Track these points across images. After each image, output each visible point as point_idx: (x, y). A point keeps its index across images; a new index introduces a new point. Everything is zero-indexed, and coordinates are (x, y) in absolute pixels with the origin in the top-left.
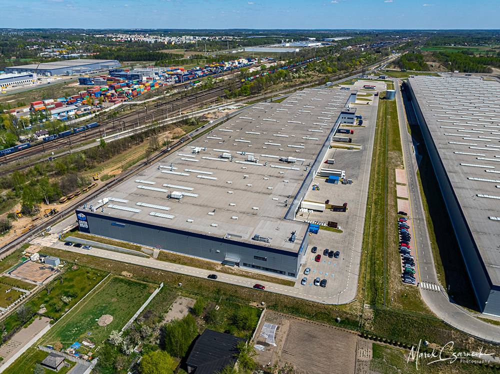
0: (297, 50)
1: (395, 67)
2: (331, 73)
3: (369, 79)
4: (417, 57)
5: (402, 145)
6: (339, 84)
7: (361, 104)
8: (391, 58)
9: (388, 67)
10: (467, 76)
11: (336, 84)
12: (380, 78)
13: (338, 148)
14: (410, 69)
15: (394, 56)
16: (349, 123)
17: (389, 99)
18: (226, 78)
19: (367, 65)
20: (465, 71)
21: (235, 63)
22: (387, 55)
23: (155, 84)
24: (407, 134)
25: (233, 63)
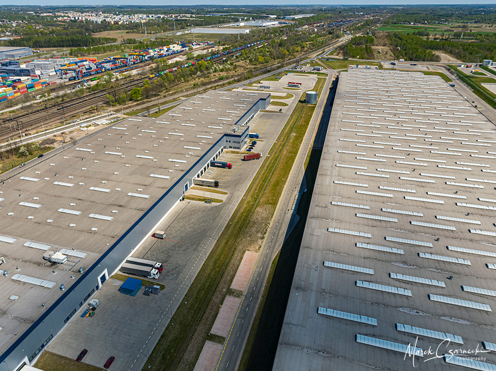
0: (248, 31)
1: (339, 53)
2: (262, 63)
3: (301, 72)
4: (367, 41)
5: (282, 196)
6: (262, 80)
7: (272, 112)
8: (342, 41)
9: (331, 54)
10: (412, 66)
11: (258, 81)
12: (314, 69)
13: (193, 199)
14: (353, 57)
15: (345, 39)
16: (235, 148)
17: (308, 102)
18: (134, 72)
19: (310, 50)
20: (411, 60)
21: (163, 49)
22: (338, 37)
23: (37, 84)
24: (302, 165)
25: (160, 50)
